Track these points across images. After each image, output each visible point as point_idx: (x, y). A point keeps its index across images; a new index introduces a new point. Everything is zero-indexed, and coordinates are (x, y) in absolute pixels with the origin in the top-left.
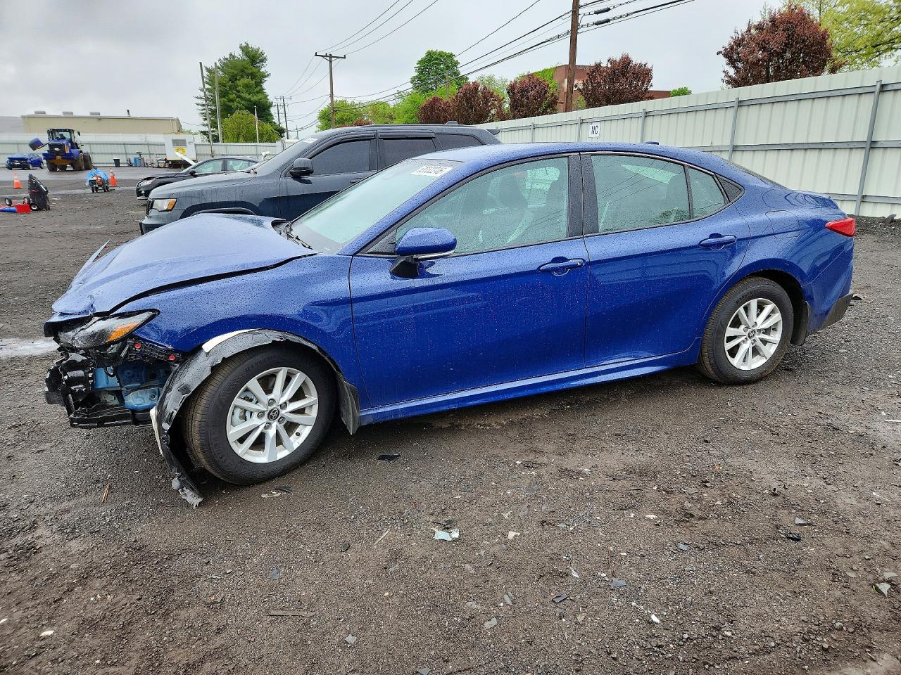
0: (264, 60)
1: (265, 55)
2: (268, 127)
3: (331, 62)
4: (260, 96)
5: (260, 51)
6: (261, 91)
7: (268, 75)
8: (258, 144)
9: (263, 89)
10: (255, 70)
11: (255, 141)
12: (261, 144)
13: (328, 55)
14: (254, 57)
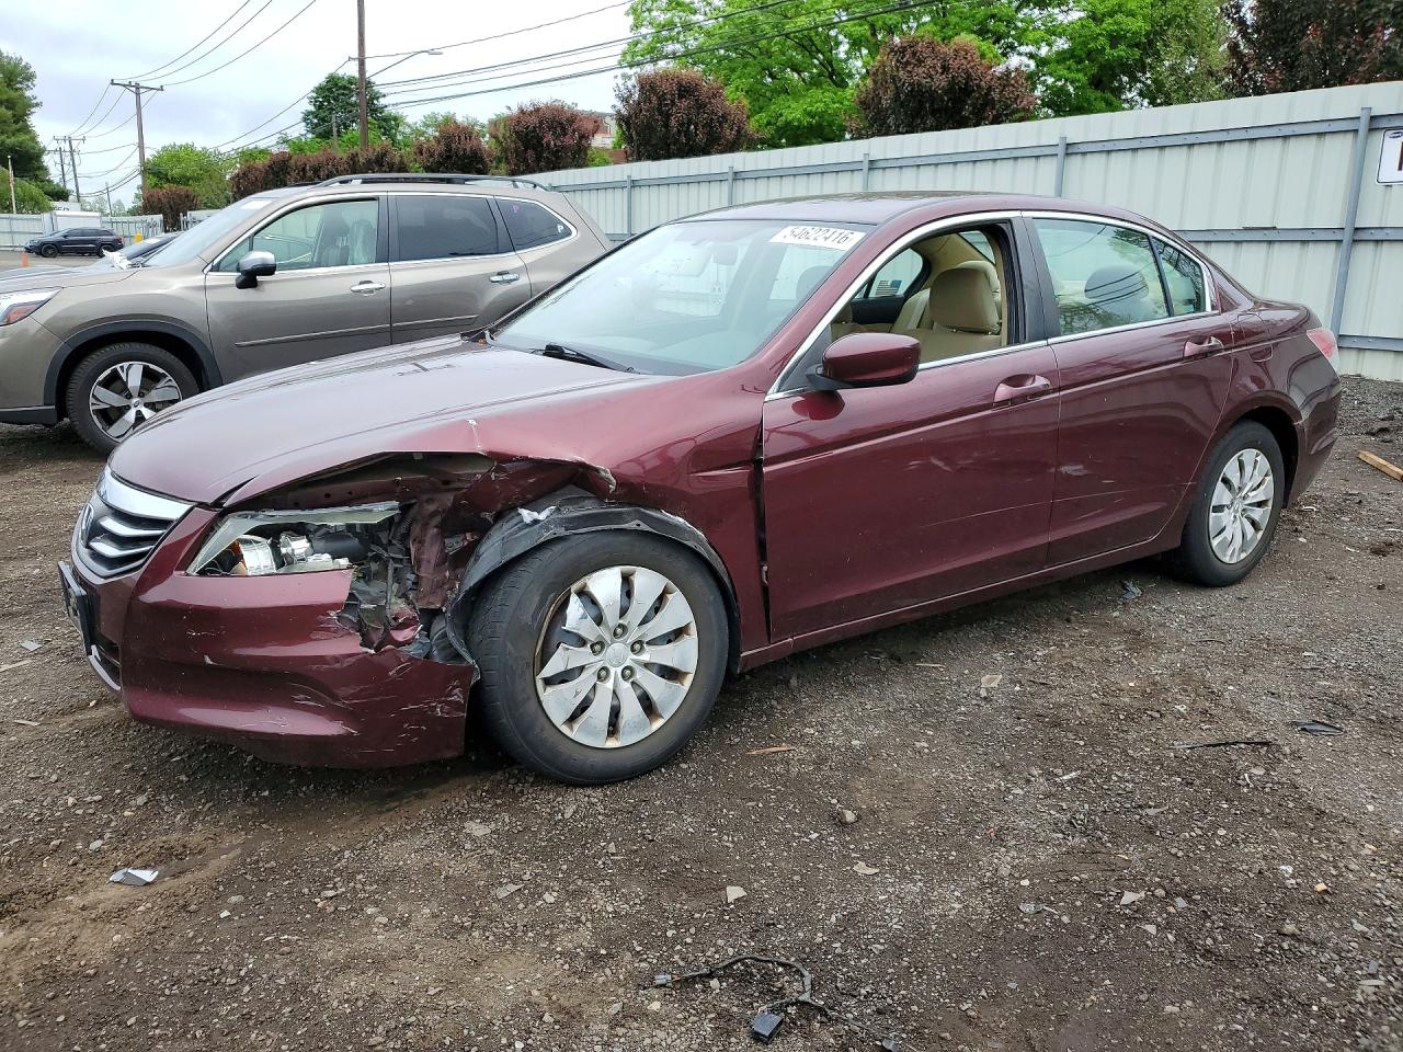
0: (30, 77)
1: (31, 70)
2: (33, 188)
3: (138, 94)
4: (22, 137)
5: (23, 63)
6: (26, 129)
7: (37, 105)
8: (15, 215)
9: (28, 126)
10: (13, 94)
11: (10, 212)
12: (20, 216)
13: (133, 84)
14: (12, 73)
